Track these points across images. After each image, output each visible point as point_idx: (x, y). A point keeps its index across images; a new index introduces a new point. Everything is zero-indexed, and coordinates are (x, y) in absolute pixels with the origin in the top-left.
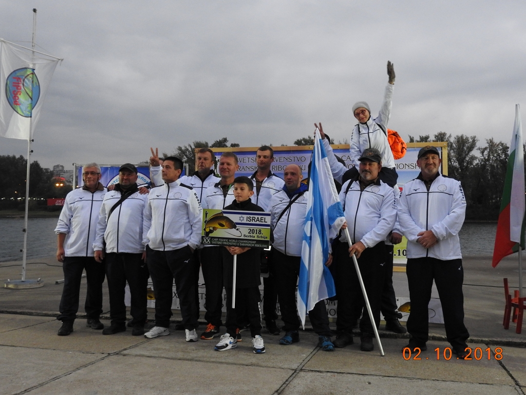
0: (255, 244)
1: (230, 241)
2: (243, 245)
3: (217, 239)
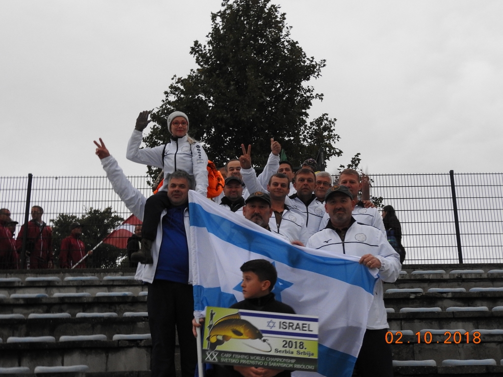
0: (294, 364)
1: (252, 358)
2: (274, 364)
3: (230, 355)
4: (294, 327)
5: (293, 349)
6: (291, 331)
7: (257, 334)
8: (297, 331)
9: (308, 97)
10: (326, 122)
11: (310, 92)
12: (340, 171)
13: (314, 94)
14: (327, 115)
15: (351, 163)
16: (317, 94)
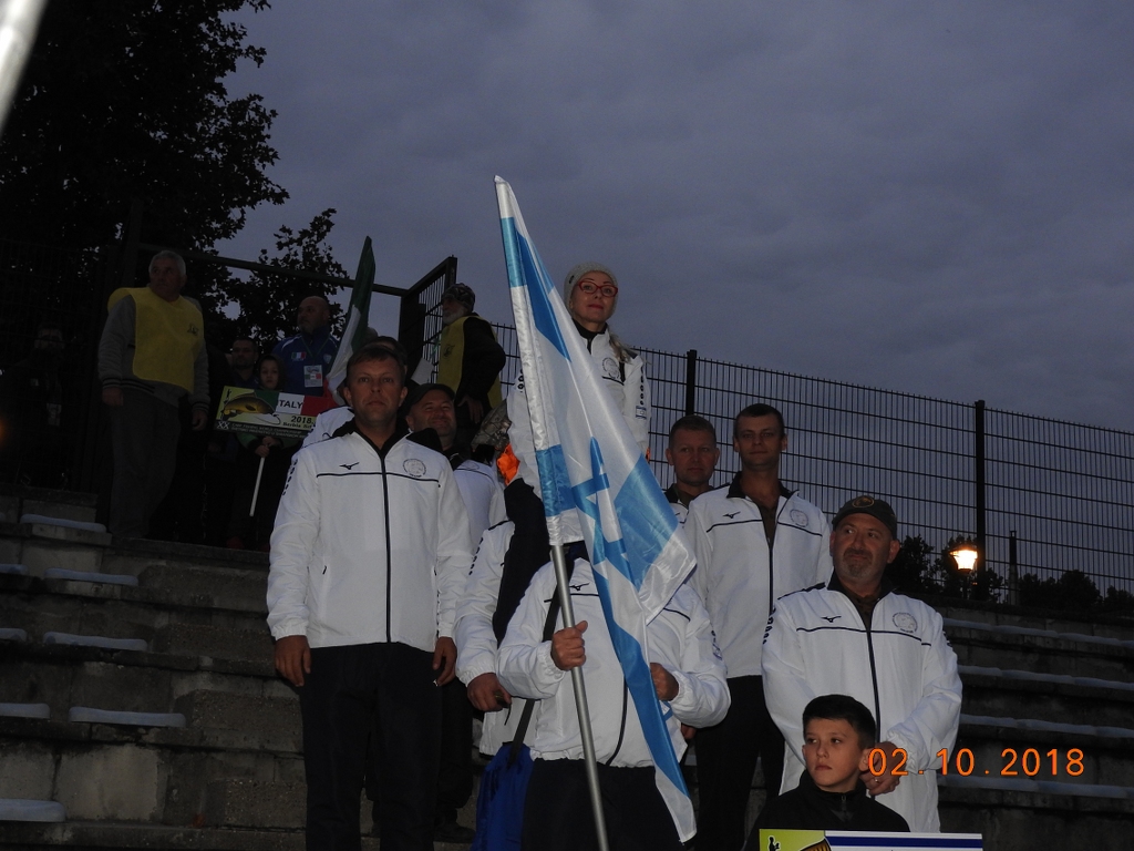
9: (229, 50)
10: (253, 114)
11: (235, 39)
12: (279, 240)
13: (244, 44)
14: (260, 98)
15: (309, 228)
16: (251, 47)
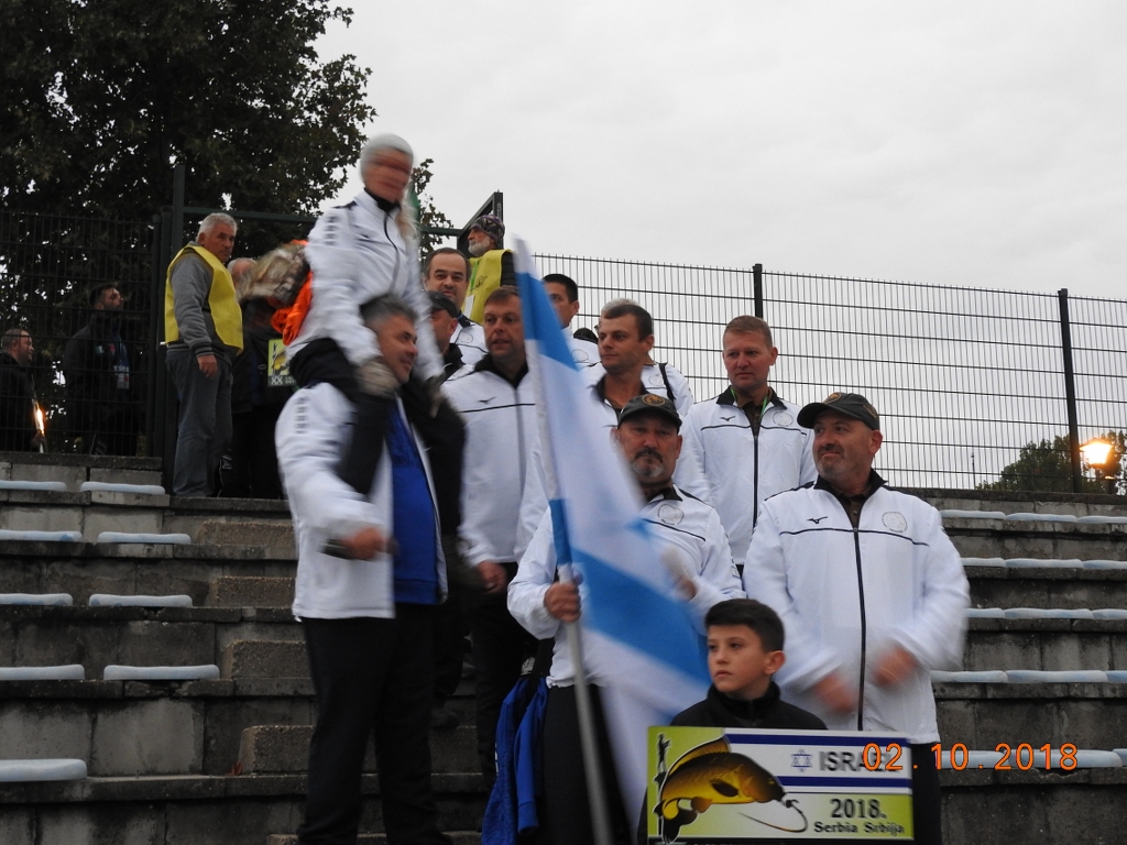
4: (854, 764)
5: (856, 821)
6: (848, 773)
7: (770, 788)
8: (863, 773)
